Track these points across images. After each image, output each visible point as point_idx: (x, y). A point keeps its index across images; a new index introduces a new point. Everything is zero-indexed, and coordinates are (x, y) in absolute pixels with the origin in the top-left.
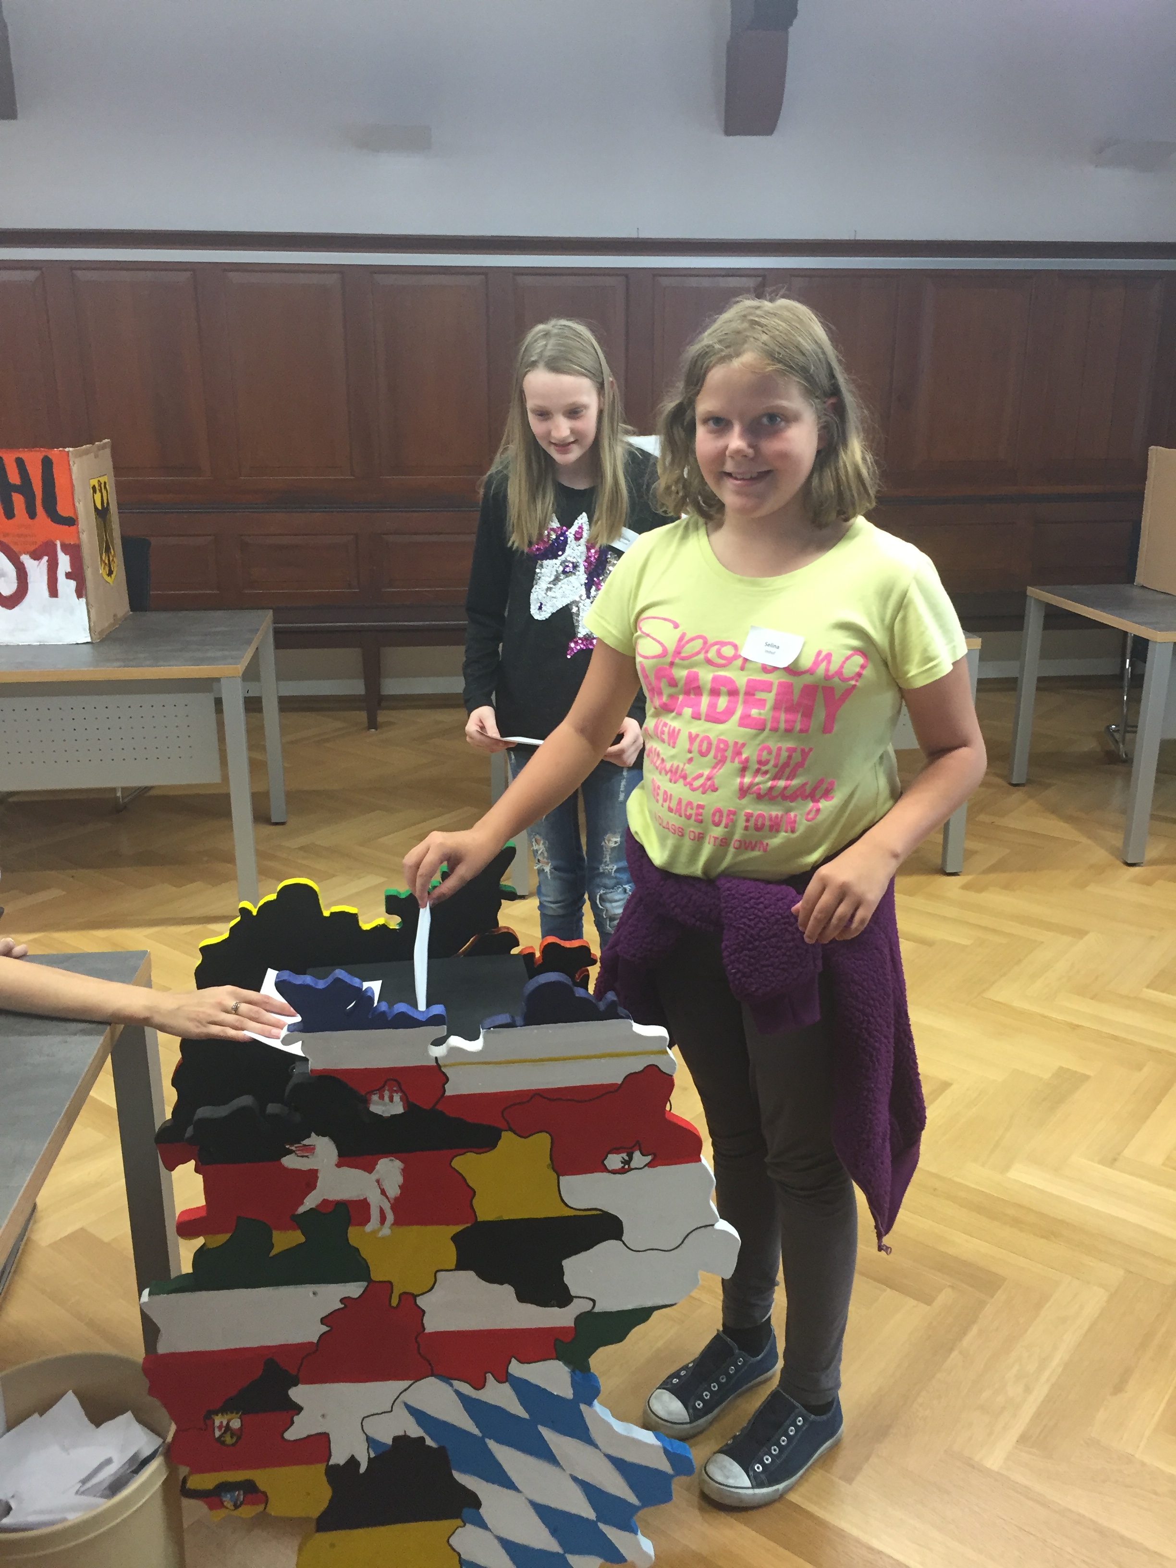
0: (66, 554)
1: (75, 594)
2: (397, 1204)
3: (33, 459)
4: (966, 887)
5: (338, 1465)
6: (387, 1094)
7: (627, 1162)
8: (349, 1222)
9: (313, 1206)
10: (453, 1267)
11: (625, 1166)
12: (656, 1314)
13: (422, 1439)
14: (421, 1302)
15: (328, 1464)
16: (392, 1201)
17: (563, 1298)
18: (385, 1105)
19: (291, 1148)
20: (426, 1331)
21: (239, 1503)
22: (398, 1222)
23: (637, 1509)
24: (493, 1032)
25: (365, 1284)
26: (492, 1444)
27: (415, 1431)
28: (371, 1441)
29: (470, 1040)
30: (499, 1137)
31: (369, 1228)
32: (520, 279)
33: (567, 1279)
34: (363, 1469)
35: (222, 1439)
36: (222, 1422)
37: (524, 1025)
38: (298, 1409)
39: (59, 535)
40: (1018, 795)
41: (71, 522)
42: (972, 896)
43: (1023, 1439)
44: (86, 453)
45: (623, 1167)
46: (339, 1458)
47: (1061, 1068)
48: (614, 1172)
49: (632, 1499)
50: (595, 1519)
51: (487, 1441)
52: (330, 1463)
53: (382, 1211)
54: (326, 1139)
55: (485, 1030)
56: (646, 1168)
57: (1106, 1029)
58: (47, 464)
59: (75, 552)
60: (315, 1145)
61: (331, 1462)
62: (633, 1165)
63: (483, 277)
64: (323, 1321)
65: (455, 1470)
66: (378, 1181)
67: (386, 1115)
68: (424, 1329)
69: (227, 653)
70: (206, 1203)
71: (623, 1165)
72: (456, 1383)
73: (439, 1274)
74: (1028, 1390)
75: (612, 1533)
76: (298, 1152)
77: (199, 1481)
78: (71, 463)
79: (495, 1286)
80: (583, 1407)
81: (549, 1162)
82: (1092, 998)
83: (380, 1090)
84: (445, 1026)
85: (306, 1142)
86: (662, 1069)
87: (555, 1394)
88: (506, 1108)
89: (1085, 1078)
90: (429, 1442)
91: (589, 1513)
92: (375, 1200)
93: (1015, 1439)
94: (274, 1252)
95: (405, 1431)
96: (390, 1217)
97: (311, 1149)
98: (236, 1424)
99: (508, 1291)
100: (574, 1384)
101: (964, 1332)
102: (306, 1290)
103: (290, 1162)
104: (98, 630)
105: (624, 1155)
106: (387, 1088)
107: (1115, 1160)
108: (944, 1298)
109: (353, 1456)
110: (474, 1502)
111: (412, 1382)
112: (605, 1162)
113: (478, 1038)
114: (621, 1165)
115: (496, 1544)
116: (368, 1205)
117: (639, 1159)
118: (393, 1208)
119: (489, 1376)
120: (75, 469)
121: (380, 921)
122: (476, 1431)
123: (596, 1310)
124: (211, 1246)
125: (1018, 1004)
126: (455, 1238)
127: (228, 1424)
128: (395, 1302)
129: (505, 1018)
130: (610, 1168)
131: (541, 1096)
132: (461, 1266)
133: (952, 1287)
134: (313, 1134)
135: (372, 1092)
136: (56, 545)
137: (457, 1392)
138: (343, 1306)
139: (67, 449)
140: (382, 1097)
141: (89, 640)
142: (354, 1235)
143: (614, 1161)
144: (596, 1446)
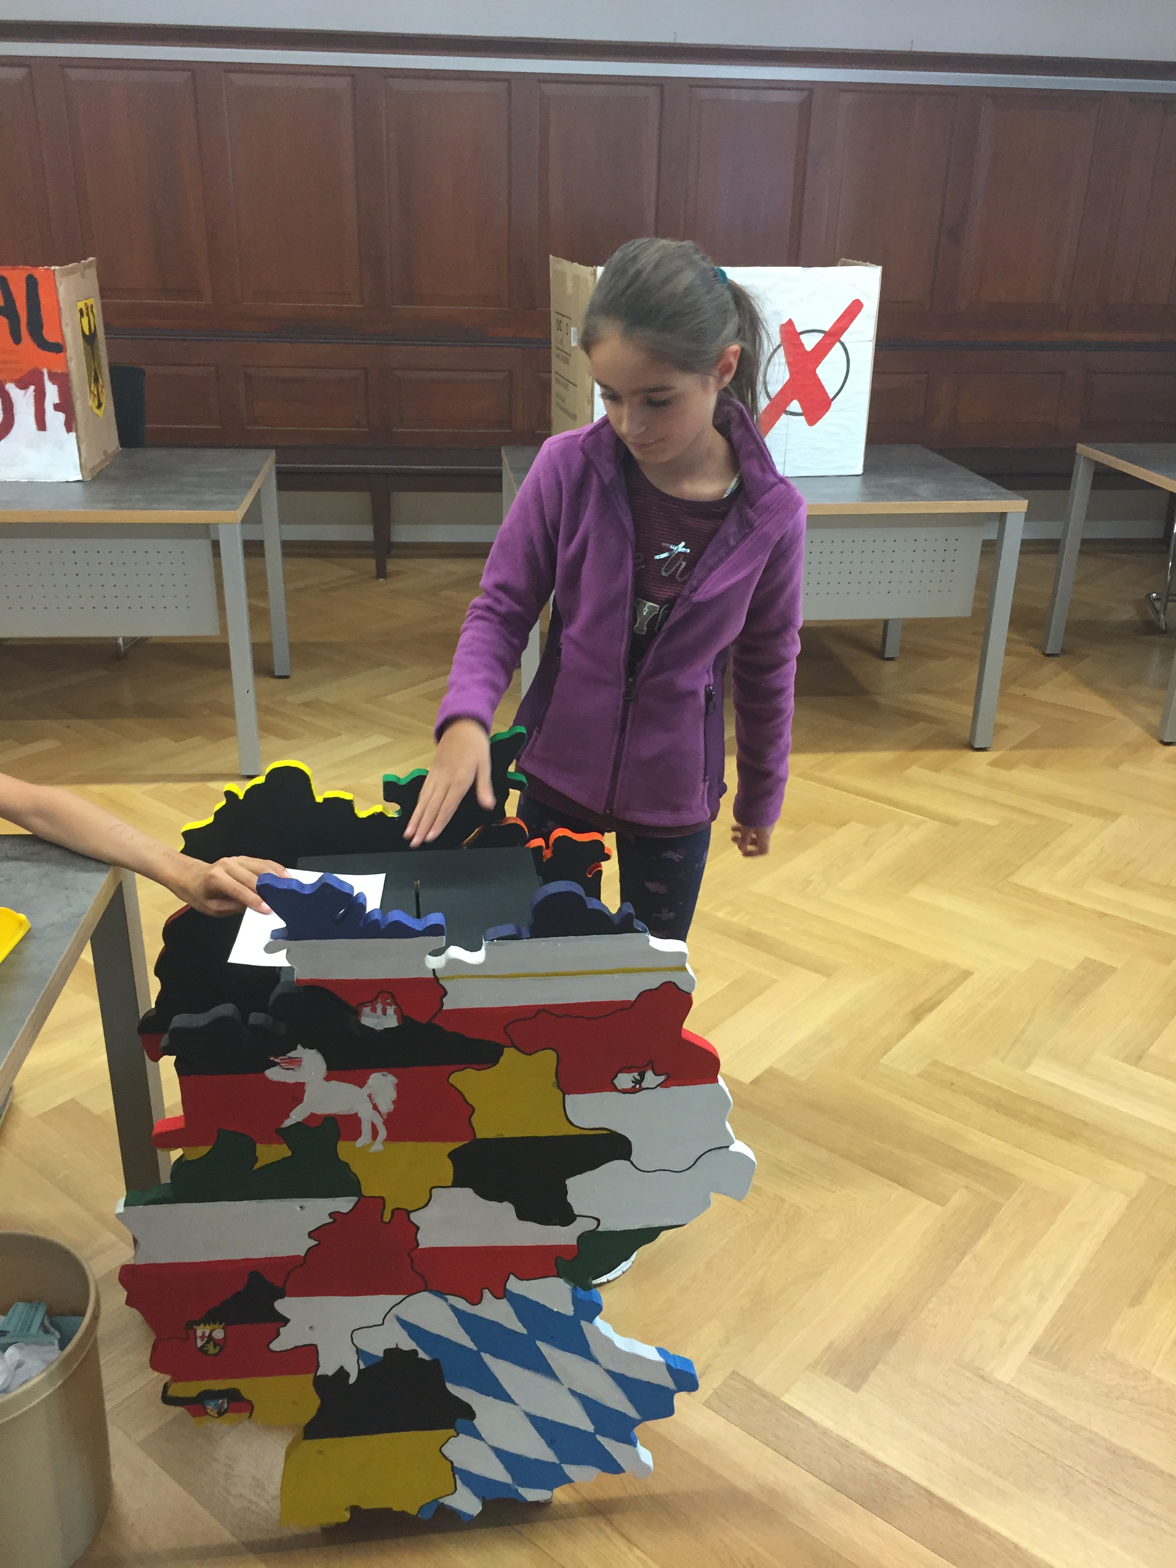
0: (54, 384)
1: (63, 429)
2: (389, 1120)
3: (16, 278)
4: (994, 764)
5: (327, 1375)
6: (379, 1007)
7: (636, 1082)
8: (338, 1137)
9: (300, 1120)
10: (450, 1184)
11: (635, 1085)
12: (664, 1236)
13: (415, 1352)
14: (414, 1217)
15: (316, 1374)
16: (385, 1117)
17: (566, 1216)
18: (378, 1017)
19: (275, 1060)
20: (420, 1247)
21: (223, 1410)
22: (392, 1137)
23: (635, 1423)
24: (496, 944)
25: (355, 1199)
26: (487, 1358)
27: (407, 1344)
28: (359, 1352)
29: (472, 952)
30: (501, 1054)
31: (359, 1143)
32: (545, 87)
33: (570, 1199)
34: (352, 1380)
35: (205, 1349)
36: (204, 1333)
37: (531, 938)
38: (285, 1321)
39: (46, 362)
40: (1051, 666)
41: (58, 348)
42: (1002, 774)
43: (1036, 1351)
44: (73, 271)
45: (634, 1087)
46: (327, 1368)
47: (1087, 959)
48: (625, 1091)
49: (632, 1412)
50: (593, 1431)
51: (482, 1354)
52: (319, 1373)
53: (374, 1127)
54: (314, 1052)
55: (487, 942)
56: (659, 1087)
57: (1135, 919)
58: (32, 283)
59: (62, 381)
60: (301, 1058)
61: (318, 1375)
62: (644, 1085)
63: (506, 84)
64: (311, 1235)
65: (449, 1382)
66: (370, 1096)
67: (378, 1028)
68: (418, 1245)
69: (223, 496)
70: (184, 1113)
71: (634, 1084)
72: (452, 1299)
73: (433, 1190)
74: (1042, 1298)
75: (609, 1445)
76: (282, 1065)
77: (180, 1390)
78: (58, 284)
79: (494, 1204)
80: (583, 1323)
81: (554, 1080)
82: (1122, 886)
83: (372, 1003)
84: (444, 937)
85: (292, 1054)
86: (680, 987)
87: (555, 1310)
88: (507, 1025)
89: (1113, 970)
90: (422, 1355)
91: (586, 1425)
92: (367, 1115)
93: (1029, 1349)
94: (256, 1167)
95: (397, 1344)
96: (383, 1133)
97: (298, 1062)
98: (219, 1334)
99: (507, 1209)
100: (575, 1301)
101: (978, 1234)
102: (294, 1204)
103: (274, 1074)
104: (90, 466)
105: (636, 1075)
106: (379, 1001)
107: (1140, 1058)
108: (959, 1198)
109: (342, 1368)
110: (468, 1413)
111: (405, 1296)
112: (615, 1081)
113: (480, 950)
114: (632, 1085)
115: (492, 1455)
116: (359, 1120)
117: (651, 1079)
118: (386, 1123)
119: (486, 1293)
120: (61, 289)
121: (378, 808)
122: (471, 1345)
123: (600, 1229)
124: (190, 1158)
125: (1045, 889)
126: (452, 1155)
127: (210, 1335)
128: (387, 1217)
129: (510, 929)
130: (619, 1088)
131: (546, 1011)
132: (458, 1182)
133: (967, 1187)
134: (299, 1047)
135: (363, 1005)
136: (42, 374)
137: (454, 1309)
138: (332, 1220)
139: (53, 268)
140: (374, 1010)
141: (80, 478)
142: (344, 1150)
143: (624, 1080)
144: (596, 1361)
